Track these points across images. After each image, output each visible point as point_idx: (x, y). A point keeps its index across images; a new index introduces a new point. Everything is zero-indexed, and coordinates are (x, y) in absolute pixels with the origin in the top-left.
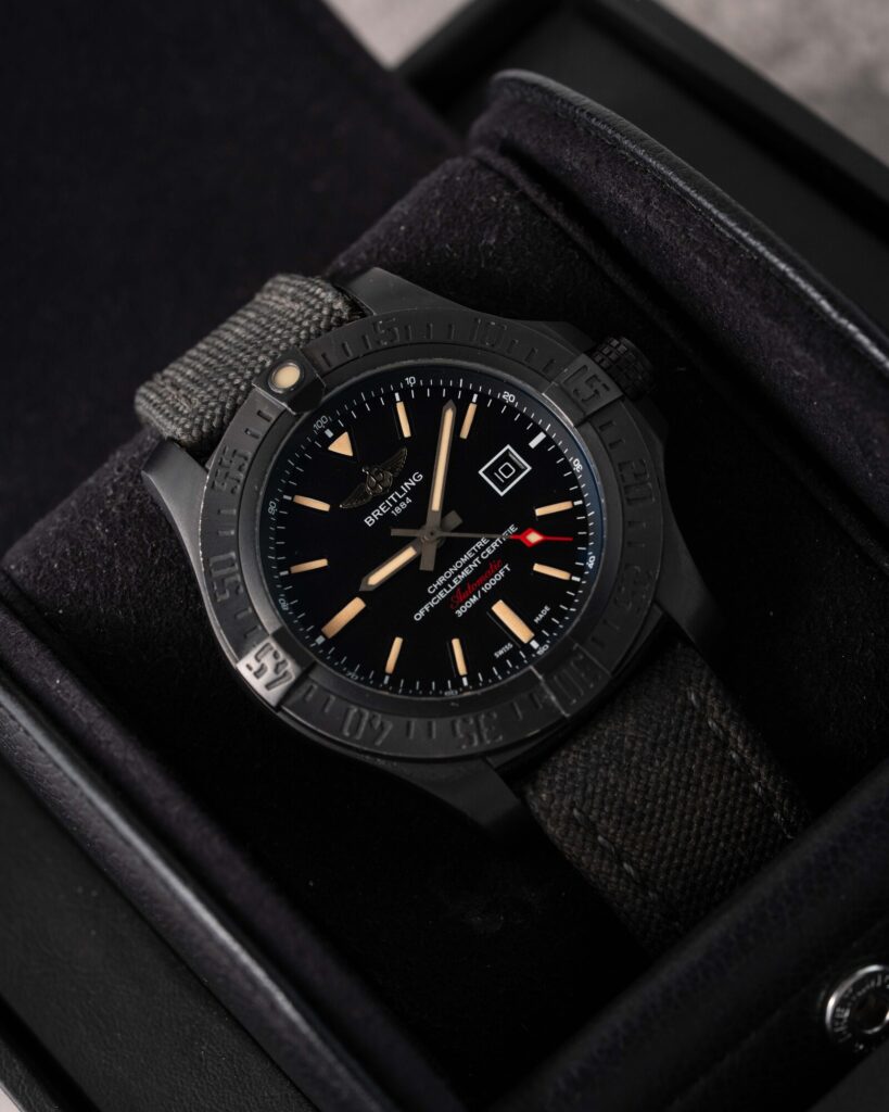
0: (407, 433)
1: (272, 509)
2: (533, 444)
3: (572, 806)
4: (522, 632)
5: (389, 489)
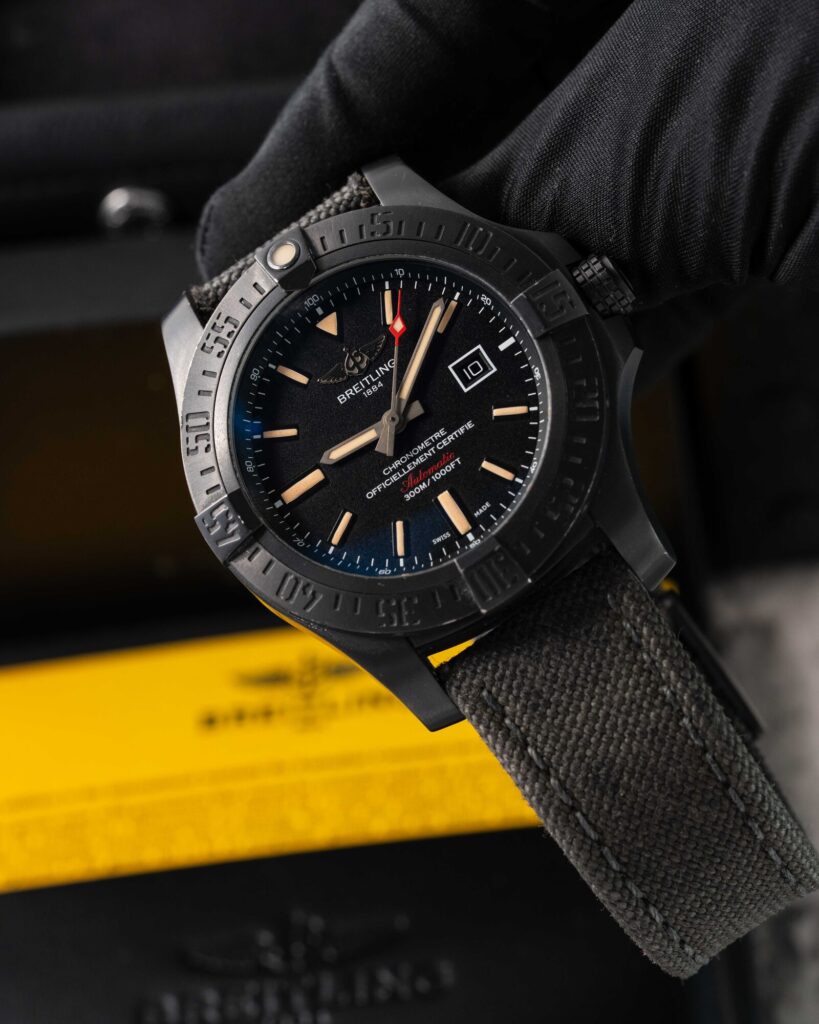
0: (389, 320)
1: (255, 376)
2: (503, 347)
3: (482, 686)
4: (461, 523)
5: (365, 372)
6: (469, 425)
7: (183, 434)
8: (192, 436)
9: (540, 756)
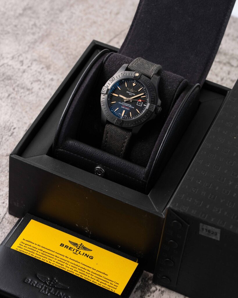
0: (139, 91)
1: (123, 81)
2: (144, 105)
3: (108, 130)
4: (123, 115)
5: (132, 92)
6: (134, 108)
7: (111, 78)
8: (112, 79)
9: (107, 140)
